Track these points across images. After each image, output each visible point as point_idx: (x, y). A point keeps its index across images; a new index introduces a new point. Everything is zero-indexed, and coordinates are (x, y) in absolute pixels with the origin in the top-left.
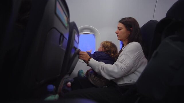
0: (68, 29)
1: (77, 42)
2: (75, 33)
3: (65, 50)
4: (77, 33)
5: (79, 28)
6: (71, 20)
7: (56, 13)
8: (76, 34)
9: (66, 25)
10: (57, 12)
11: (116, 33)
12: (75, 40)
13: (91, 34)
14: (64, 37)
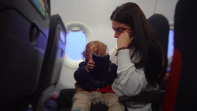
1: (64, 41)
2: (60, 29)
3: (43, 52)
5: (66, 24)
6: (53, 12)
8: (62, 31)
12: (60, 38)
14: (38, 30)
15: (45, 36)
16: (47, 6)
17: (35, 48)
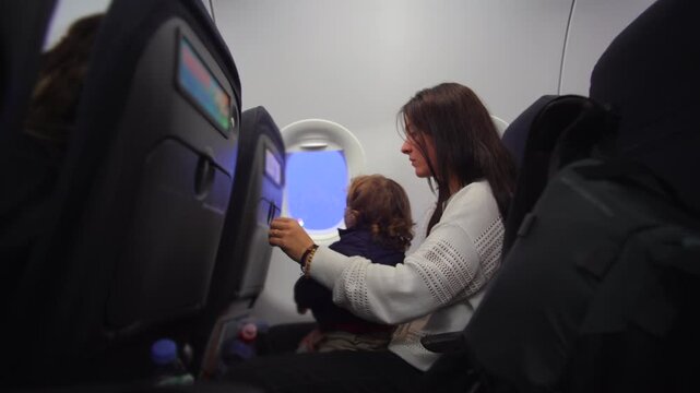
0: (234, 138)
1: (278, 180)
2: (265, 147)
3: (221, 212)
4: (274, 148)
5: (284, 129)
6: (247, 105)
7: (177, 87)
8: (271, 151)
9: (225, 122)
10: (184, 82)
11: (405, 152)
12: (265, 173)
13: (332, 148)
14: (213, 164)
15: (228, 175)
16: (233, 102)
17: (206, 206)
